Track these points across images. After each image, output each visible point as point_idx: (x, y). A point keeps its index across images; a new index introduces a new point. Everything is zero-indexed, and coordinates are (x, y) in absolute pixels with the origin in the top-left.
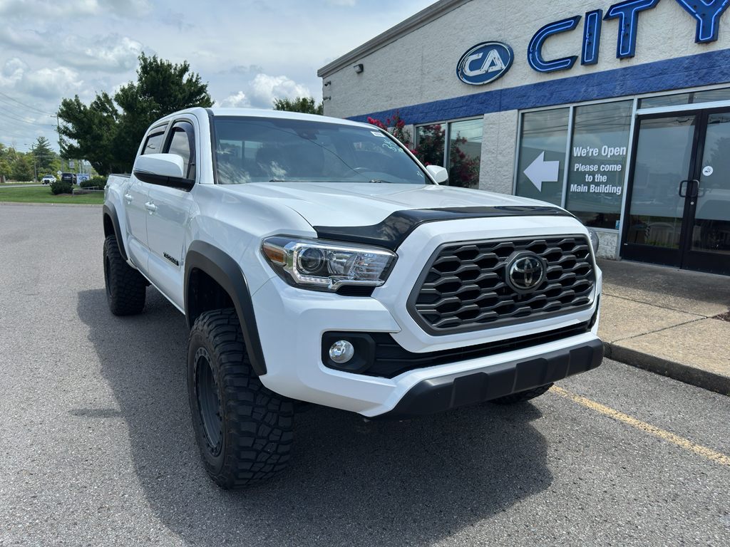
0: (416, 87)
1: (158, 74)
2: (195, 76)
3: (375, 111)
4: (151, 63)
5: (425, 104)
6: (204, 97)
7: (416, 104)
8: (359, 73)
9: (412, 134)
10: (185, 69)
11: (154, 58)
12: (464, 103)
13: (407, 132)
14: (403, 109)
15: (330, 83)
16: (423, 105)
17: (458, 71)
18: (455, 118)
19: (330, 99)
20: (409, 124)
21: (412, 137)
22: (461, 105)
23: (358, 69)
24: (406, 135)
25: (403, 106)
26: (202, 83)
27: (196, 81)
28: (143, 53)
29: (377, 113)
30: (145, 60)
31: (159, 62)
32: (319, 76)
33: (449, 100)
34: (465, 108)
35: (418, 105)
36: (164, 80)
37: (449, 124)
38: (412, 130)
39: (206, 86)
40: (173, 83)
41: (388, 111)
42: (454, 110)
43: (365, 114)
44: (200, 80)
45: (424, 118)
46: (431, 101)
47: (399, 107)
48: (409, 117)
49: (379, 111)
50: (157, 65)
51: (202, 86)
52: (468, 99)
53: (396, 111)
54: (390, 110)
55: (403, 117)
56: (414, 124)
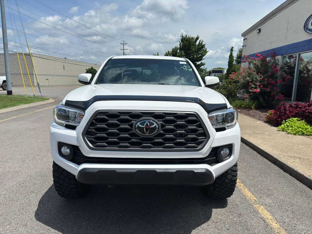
0: (284, 37)
1: (187, 42)
2: (201, 41)
3: (264, 50)
4: (185, 38)
5: (287, 45)
6: (204, 49)
7: (283, 45)
8: (258, 33)
9: (280, 60)
10: (197, 38)
11: (186, 35)
12: (307, 43)
13: (278, 60)
14: (277, 48)
15: (246, 39)
16: (287, 46)
17: (305, 27)
18: (302, 51)
19: (246, 46)
20: (279, 55)
21: (280, 62)
22: (305, 44)
23: (258, 31)
24: (277, 61)
25: (277, 47)
26: (204, 43)
27: (201, 43)
28: (182, 34)
29: (265, 51)
30: (183, 37)
31: (188, 37)
32: (242, 36)
33: (300, 42)
34: (307, 46)
35: (284, 46)
36: (189, 44)
37: (299, 54)
38: (280, 58)
39: (205, 45)
40: (192, 45)
41: (270, 50)
42: (301, 47)
43: (260, 52)
44: (203, 43)
45: (286, 52)
46: (290, 43)
47: (275, 47)
48: (279, 52)
49: (266, 50)
50: (187, 39)
51: (203, 45)
52: (310, 41)
53: (273, 50)
54: (271, 49)
55: (276, 52)
56: (282, 55)
